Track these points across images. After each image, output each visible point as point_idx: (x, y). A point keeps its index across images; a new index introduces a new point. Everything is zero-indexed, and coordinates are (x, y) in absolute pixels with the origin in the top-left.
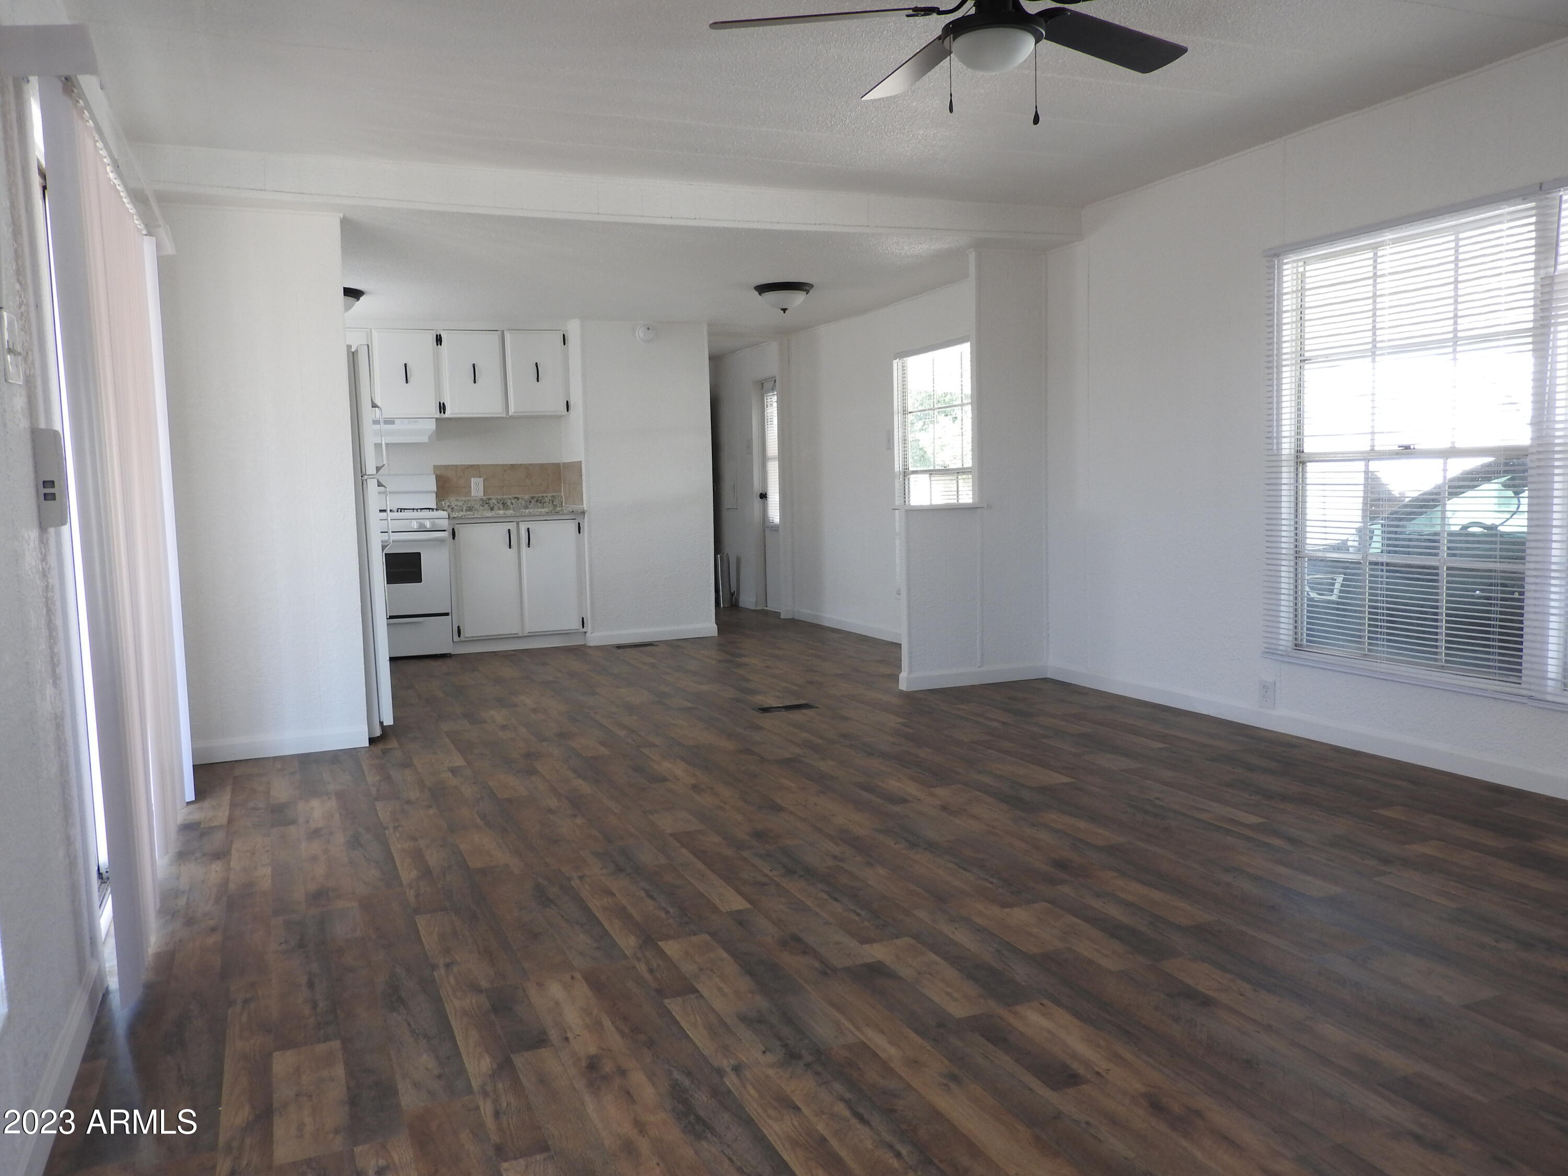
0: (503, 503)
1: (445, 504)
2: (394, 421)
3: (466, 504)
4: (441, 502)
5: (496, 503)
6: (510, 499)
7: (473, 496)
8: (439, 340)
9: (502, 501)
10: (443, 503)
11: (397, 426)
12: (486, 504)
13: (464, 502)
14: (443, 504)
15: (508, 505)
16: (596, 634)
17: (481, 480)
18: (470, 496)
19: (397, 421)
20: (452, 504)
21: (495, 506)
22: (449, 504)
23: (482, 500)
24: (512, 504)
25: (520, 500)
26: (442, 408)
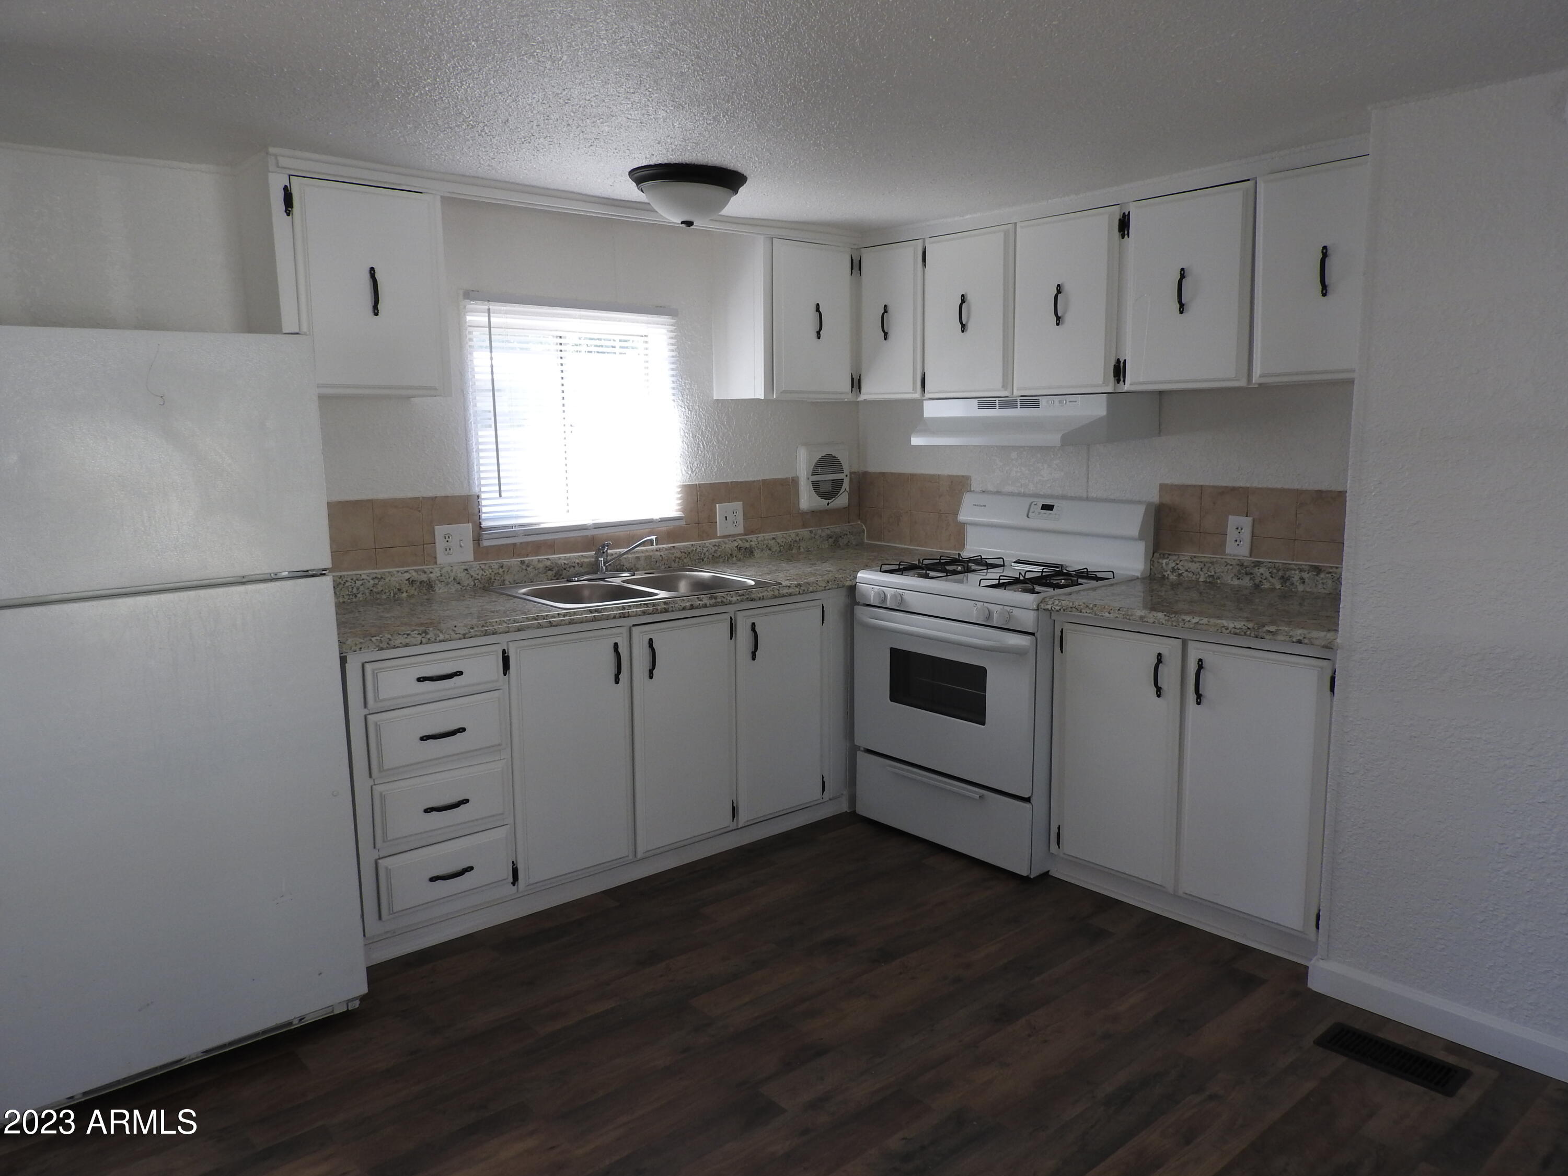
0: (1282, 577)
1: (1167, 564)
2: (1038, 401)
3: (1205, 570)
4: (1160, 561)
5: (1267, 575)
6: (1301, 570)
7: (1227, 555)
8: (1124, 225)
9: (1281, 573)
10: (1164, 561)
11: (1046, 410)
12: (1247, 574)
13: (1202, 565)
14: (1164, 564)
15: (1292, 584)
16: (1332, 966)
17: (1249, 520)
18: (1224, 552)
19: (1043, 401)
20: (1179, 566)
21: (1264, 581)
22: (1173, 565)
23: (1241, 565)
24: (1304, 583)
25: (1322, 575)
26: (1119, 371)
